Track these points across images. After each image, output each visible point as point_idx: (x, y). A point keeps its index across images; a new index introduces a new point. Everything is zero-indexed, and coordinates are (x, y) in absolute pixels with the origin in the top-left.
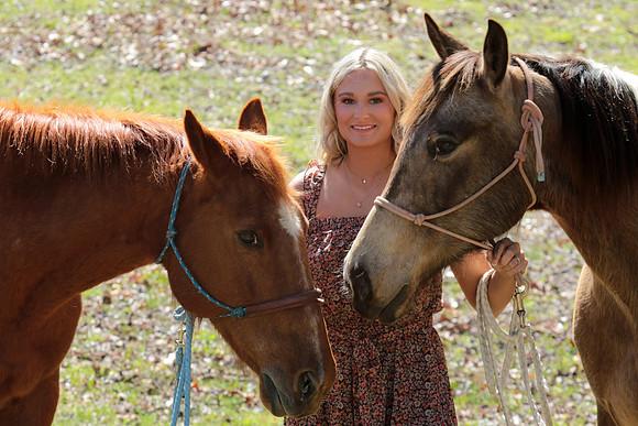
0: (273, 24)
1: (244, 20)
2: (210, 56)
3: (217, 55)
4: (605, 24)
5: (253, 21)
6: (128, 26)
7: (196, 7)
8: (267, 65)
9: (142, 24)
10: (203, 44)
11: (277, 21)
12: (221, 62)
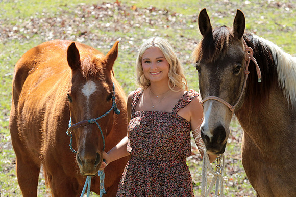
0: (114, 22)
1: (101, 20)
2: (86, 37)
3: (89, 36)
4: (265, 20)
5: (105, 20)
6: (49, 23)
7: (80, 14)
8: (112, 40)
9: (55, 23)
10: (83, 31)
11: (116, 21)
12: (91, 39)
